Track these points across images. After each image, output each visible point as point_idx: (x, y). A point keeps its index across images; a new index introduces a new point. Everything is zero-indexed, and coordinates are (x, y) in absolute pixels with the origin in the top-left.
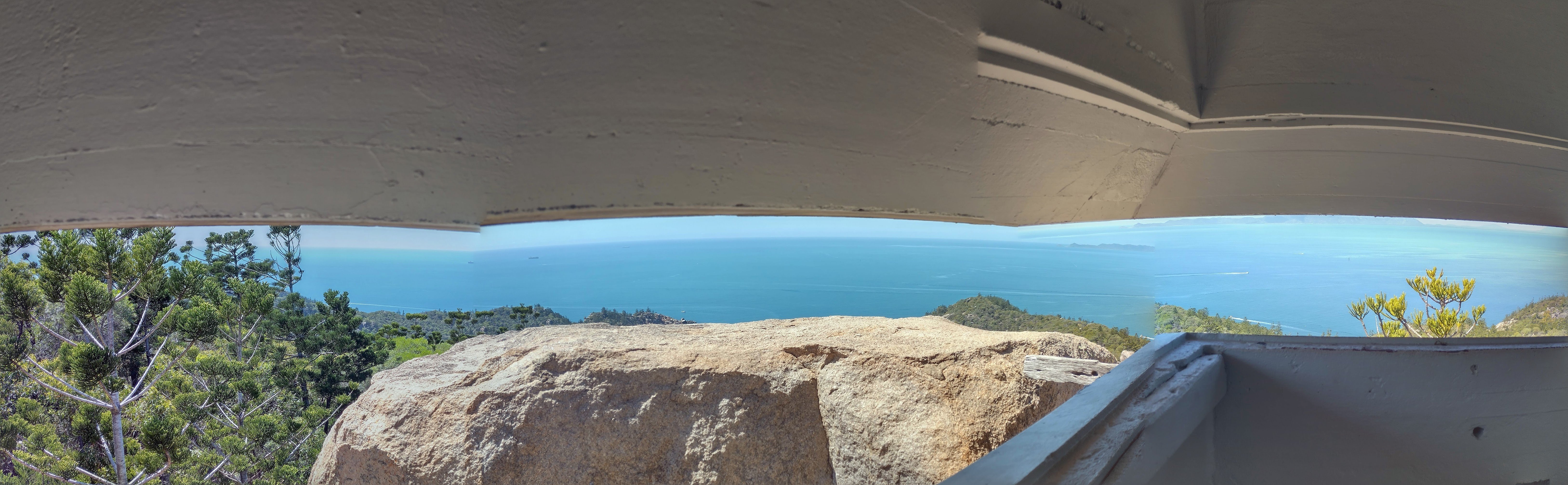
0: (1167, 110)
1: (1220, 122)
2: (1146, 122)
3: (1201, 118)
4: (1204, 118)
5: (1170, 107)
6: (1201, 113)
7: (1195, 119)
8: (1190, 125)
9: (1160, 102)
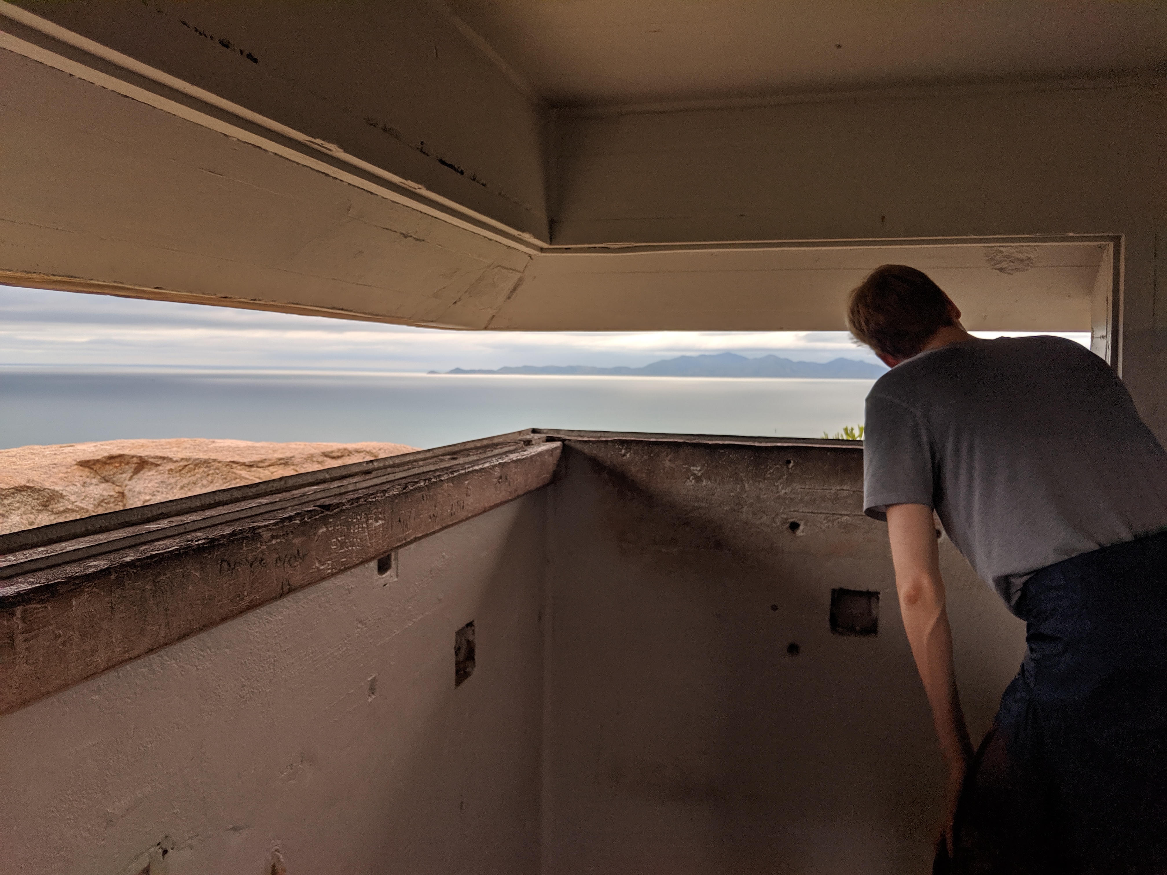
0: (524, 239)
1: (566, 249)
2: (507, 246)
3: (551, 244)
4: (552, 245)
5: (527, 237)
6: (551, 241)
7: (545, 245)
8: (542, 250)
9: (520, 233)
